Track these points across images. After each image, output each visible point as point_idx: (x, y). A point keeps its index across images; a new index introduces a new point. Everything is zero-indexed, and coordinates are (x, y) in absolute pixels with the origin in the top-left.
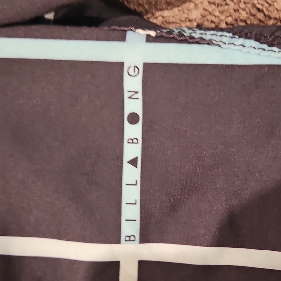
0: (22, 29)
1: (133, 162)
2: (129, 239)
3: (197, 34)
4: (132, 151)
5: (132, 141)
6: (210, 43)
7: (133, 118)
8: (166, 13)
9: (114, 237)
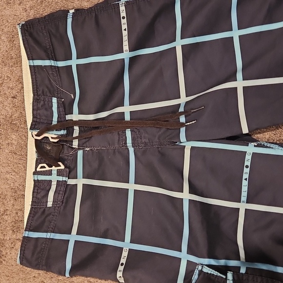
0: (220, 141)
1: (246, 179)
2: (243, 202)
3: (269, 145)
4: (246, 176)
5: (246, 173)
6: (272, 148)
7: (247, 167)
8: (258, 135)
9: (239, 201)
